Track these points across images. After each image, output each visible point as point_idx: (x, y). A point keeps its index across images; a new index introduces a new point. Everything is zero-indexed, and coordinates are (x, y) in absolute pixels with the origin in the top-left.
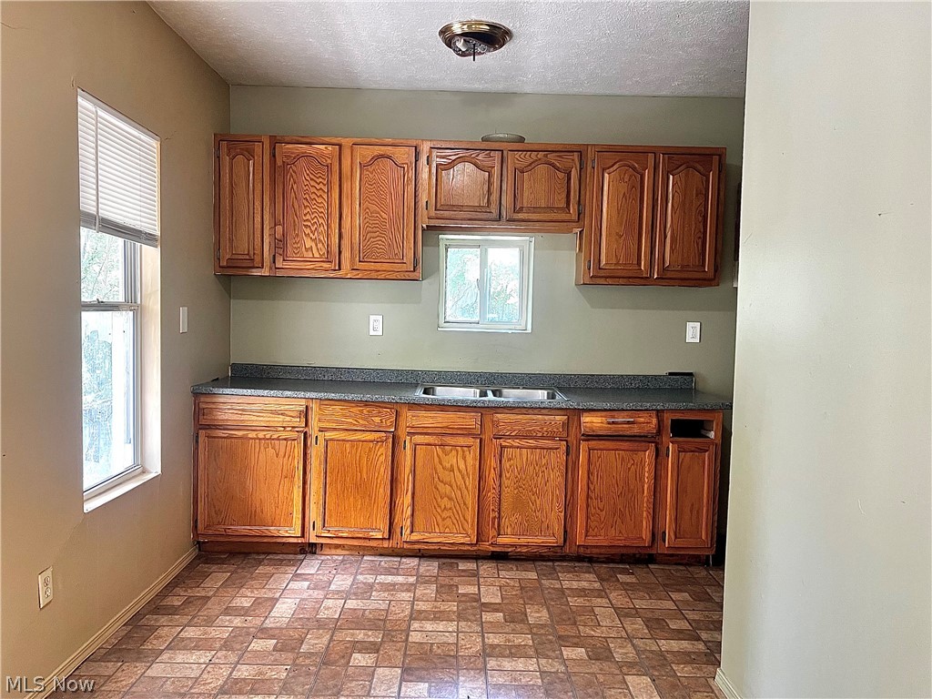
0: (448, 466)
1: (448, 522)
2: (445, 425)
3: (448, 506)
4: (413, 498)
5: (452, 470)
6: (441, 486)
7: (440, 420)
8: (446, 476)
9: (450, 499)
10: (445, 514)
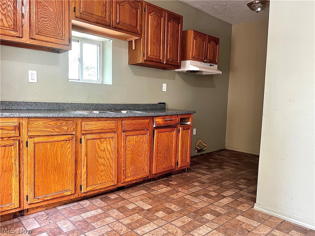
0: (103, 149)
1: (104, 177)
2: (101, 128)
3: (104, 169)
4: (87, 169)
5: (104, 151)
6: (100, 160)
7: (99, 125)
8: (101, 154)
9: (104, 165)
10: (102, 174)
